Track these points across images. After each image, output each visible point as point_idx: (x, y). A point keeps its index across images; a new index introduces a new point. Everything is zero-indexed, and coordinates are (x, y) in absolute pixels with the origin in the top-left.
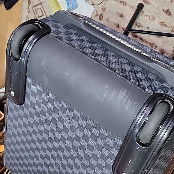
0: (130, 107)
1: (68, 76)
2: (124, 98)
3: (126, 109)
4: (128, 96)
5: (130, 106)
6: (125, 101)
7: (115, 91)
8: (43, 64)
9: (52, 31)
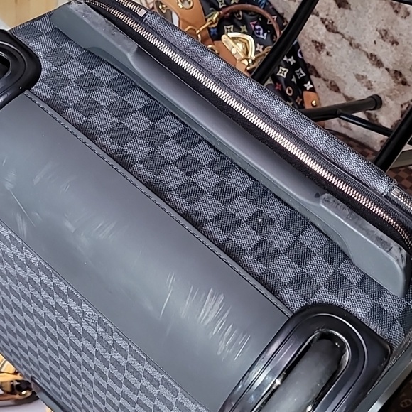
0: (229, 349)
1: (73, 231)
2: (216, 320)
3: (219, 353)
4: (226, 315)
5: (231, 345)
6: (216, 329)
7: (192, 296)
8: (8, 186)
9: (43, 74)
